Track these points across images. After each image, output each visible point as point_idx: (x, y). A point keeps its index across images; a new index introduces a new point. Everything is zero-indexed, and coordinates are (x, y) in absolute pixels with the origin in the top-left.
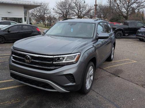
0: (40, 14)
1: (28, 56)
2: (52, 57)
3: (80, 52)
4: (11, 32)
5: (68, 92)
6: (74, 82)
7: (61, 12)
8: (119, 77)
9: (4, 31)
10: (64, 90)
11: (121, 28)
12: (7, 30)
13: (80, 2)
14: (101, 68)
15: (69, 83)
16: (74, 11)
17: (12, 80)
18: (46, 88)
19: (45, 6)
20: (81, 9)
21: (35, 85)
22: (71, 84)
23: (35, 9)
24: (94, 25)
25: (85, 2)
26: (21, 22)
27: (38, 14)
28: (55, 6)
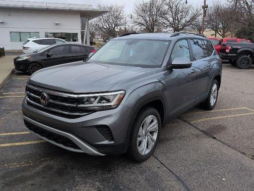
0: (109, 25)
1: (43, 94)
2: (76, 96)
3: (124, 90)
4: (52, 57)
5: (103, 155)
6: (112, 139)
7: (143, 22)
8: (214, 138)
9: (42, 54)
10: (96, 152)
11: (250, 49)
12: (46, 53)
13: (177, 3)
14: (186, 121)
15: (104, 140)
16: (167, 19)
17: (28, 132)
18: (68, 146)
19: (116, 12)
20: (179, 15)
21: (53, 140)
22: (106, 142)
23: (101, 17)
24: (167, 43)
25: (186, 3)
26: (75, 41)
27: (106, 26)
28: (134, 11)
